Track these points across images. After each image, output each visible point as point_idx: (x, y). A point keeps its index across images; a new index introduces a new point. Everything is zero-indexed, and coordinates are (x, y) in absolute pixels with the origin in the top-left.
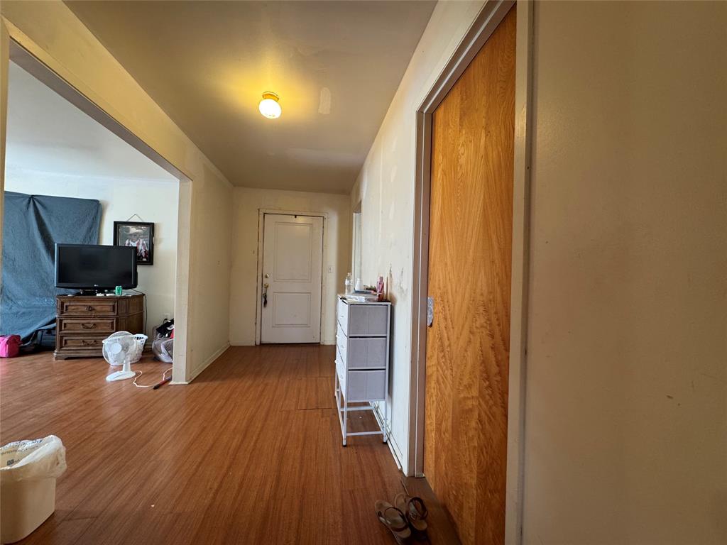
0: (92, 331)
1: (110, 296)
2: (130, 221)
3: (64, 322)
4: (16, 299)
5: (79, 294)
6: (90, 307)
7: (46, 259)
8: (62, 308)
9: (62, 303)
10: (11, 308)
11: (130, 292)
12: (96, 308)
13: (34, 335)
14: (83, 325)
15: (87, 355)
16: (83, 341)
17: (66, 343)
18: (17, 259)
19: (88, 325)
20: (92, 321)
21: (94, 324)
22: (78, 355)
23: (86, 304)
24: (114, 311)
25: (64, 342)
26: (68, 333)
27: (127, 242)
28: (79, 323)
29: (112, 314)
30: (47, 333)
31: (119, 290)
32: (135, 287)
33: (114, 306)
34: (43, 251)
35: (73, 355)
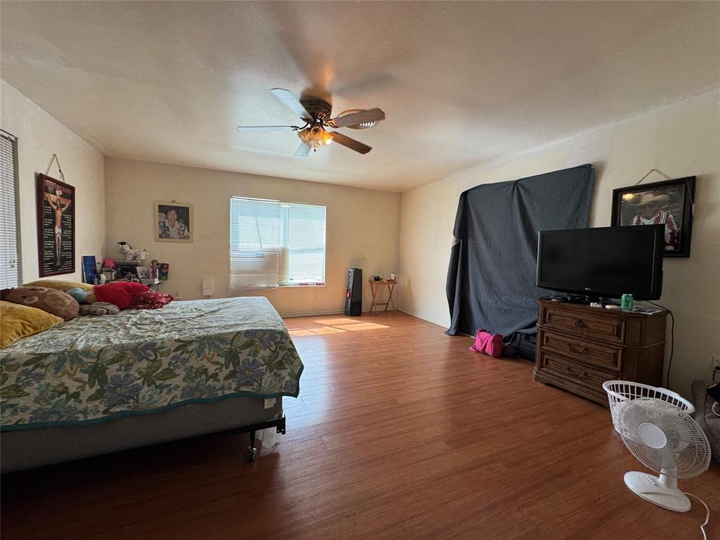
0: (582, 358)
1: (611, 309)
2: (642, 183)
3: (546, 335)
4: (501, 294)
5: (565, 300)
6: (580, 321)
7: (527, 251)
8: (545, 317)
9: (545, 310)
10: (496, 303)
11: (649, 308)
12: (589, 325)
13: (513, 337)
14: (569, 345)
15: (574, 390)
16: (569, 369)
17: (547, 363)
18: (502, 253)
19: (577, 348)
20: (583, 344)
21: (586, 349)
22: (561, 385)
23: (575, 316)
24: (618, 335)
25: (545, 361)
26: (551, 352)
27: (635, 219)
28: (566, 342)
29: (614, 339)
30: (525, 338)
31: (627, 302)
32: (658, 298)
33: (619, 328)
34: (524, 243)
35: (554, 382)
